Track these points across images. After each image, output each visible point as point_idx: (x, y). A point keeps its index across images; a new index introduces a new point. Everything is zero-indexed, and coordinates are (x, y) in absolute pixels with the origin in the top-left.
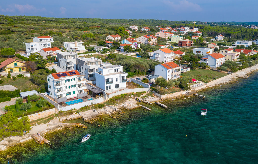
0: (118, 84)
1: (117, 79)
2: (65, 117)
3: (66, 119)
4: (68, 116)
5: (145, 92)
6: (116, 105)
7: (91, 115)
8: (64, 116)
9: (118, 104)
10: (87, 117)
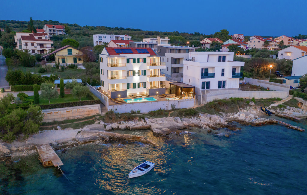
0: (224, 82)
1: (223, 70)
2: (116, 124)
3: (118, 127)
4: (122, 122)
5: (279, 100)
6: (222, 115)
7: (169, 125)
8: (116, 121)
9: (224, 114)
10: (160, 129)
